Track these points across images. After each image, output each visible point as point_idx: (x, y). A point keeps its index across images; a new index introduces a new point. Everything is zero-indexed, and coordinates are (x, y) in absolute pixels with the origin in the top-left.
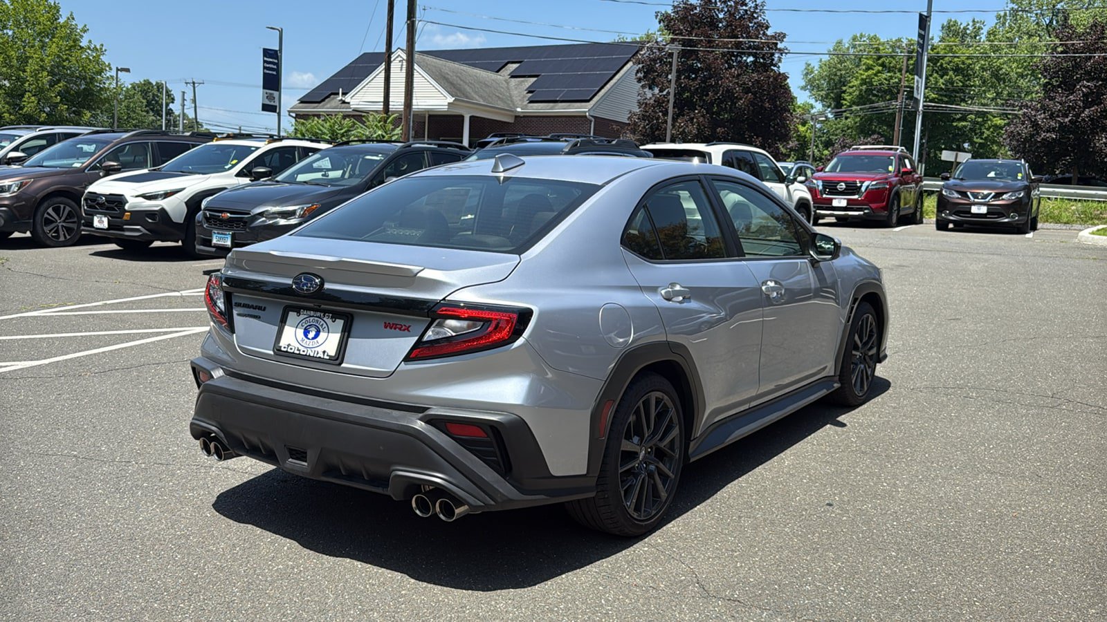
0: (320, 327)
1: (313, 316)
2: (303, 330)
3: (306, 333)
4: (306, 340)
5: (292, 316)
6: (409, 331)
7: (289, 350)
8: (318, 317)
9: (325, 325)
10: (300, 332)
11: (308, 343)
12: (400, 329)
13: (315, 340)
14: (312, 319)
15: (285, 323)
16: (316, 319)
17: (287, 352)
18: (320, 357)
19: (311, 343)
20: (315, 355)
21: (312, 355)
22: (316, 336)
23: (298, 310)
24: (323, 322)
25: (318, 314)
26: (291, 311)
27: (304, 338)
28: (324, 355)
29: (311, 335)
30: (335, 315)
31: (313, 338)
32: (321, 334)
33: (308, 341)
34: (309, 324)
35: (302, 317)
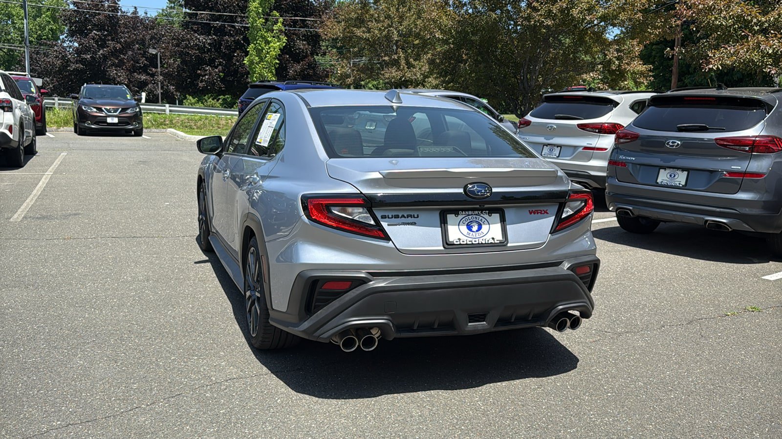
0: (480, 222)
1: (472, 215)
2: (465, 227)
3: (469, 228)
4: (471, 233)
5: (450, 217)
6: (547, 213)
7: (462, 243)
8: (477, 215)
9: (483, 220)
10: (464, 228)
11: (474, 235)
12: (541, 213)
13: (480, 232)
14: (470, 217)
15: (447, 223)
16: (474, 216)
17: (460, 244)
18: (491, 243)
19: (477, 235)
20: (487, 242)
21: (484, 242)
22: (480, 228)
23: (456, 212)
24: (481, 218)
25: (476, 212)
26: (449, 214)
27: (469, 232)
28: (494, 241)
29: (475, 228)
30: (491, 211)
31: (477, 231)
32: (483, 226)
33: (474, 233)
34: (469, 221)
35: (460, 217)
